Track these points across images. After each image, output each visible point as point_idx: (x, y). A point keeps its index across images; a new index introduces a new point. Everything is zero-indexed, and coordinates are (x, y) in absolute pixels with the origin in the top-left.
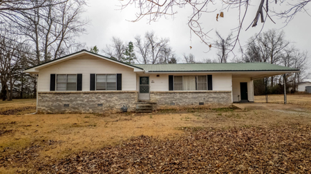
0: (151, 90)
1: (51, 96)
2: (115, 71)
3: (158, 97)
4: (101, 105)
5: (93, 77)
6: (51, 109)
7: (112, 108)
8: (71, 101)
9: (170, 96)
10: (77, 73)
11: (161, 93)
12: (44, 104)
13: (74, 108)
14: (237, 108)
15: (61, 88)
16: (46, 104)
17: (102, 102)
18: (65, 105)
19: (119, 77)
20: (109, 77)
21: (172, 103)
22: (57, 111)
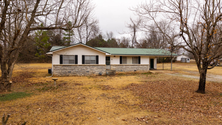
0: (111, 63)
1: (61, 67)
3: (114, 67)
4: (88, 72)
5: (83, 57)
6: (61, 74)
7: (94, 73)
8: (72, 70)
9: (120, 67)
10: (75, 54)
11: (116, 65)
12: (56, 71)
13: (74, 73)
14: (152, 73)
15: (65, 63)
16: (58, 71)
17: (89, 70)
18: (69, 72)
19: (97, 57)
20: (91, 57)
21: (121, 71)
22: (64, 75)
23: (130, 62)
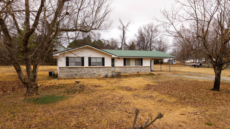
0: (115, 65)
1: (67, 69)
2: (101, 56)
3: (119, 69)
4: (95, 74)
5: (90, 59)
6: (67, 77)
7: (100, 75)
8: (79, 72)
9: (124, 68)
10: (81, 56)
11: (120, 67)
12: (63, 74)
13: (80, 76)
14: (153, 74)
15: (72, 65)
16: (64, 74)
17: (95, 72)
18: (75, 74)
19: (103, 59)
20: (97, 59)
21: (125, 72)
22: (71, 77)
23: (133, 64)
